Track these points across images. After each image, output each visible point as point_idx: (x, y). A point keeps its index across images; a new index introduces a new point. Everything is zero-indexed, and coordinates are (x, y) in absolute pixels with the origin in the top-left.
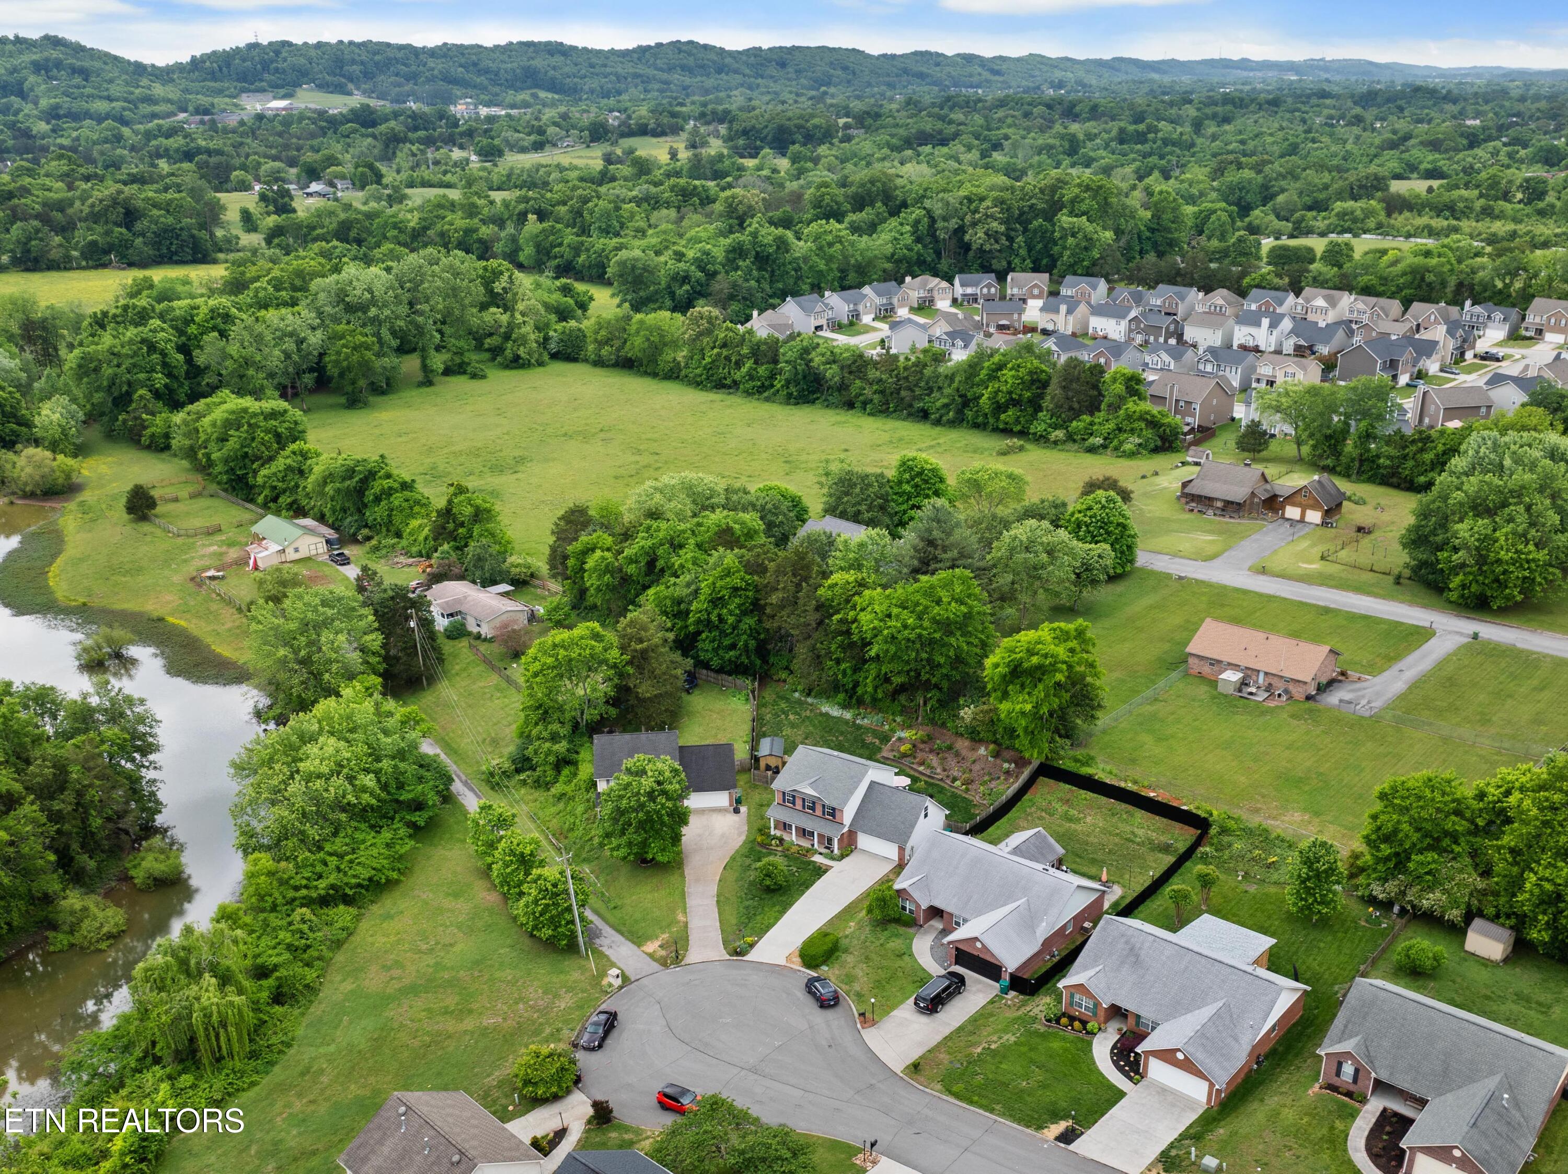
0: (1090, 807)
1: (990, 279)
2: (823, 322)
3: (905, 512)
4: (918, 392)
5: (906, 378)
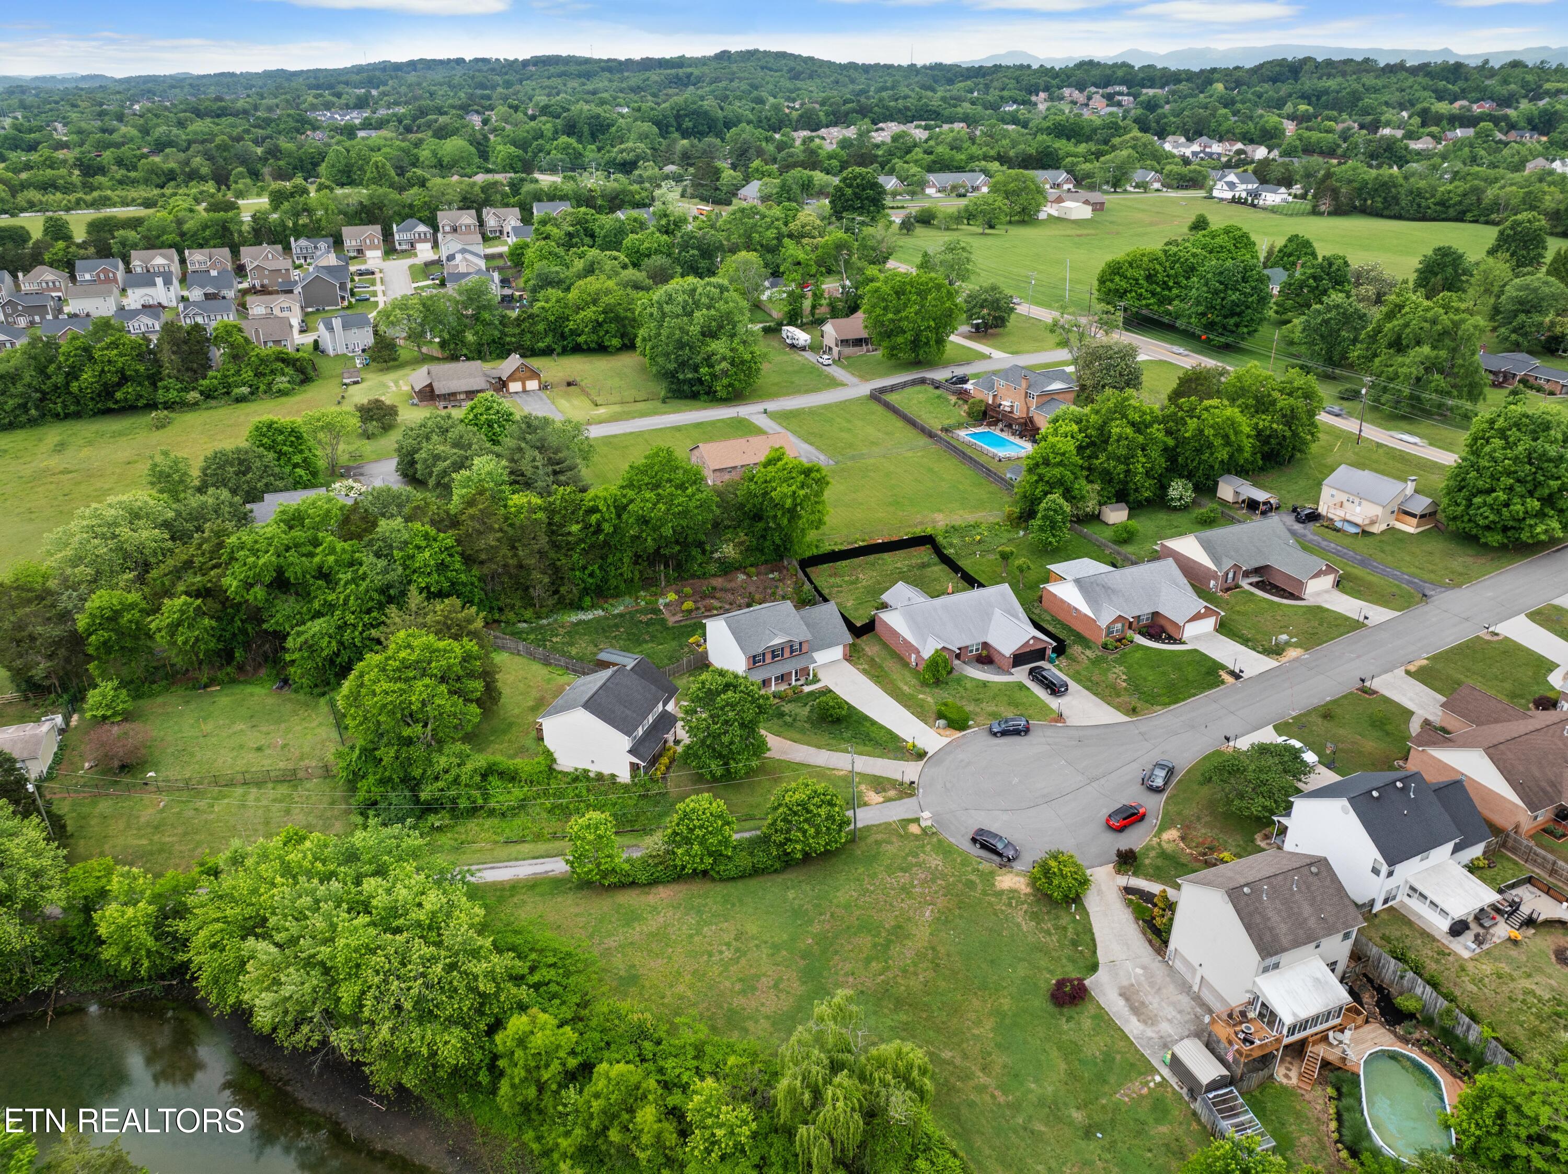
0: (854, 569)
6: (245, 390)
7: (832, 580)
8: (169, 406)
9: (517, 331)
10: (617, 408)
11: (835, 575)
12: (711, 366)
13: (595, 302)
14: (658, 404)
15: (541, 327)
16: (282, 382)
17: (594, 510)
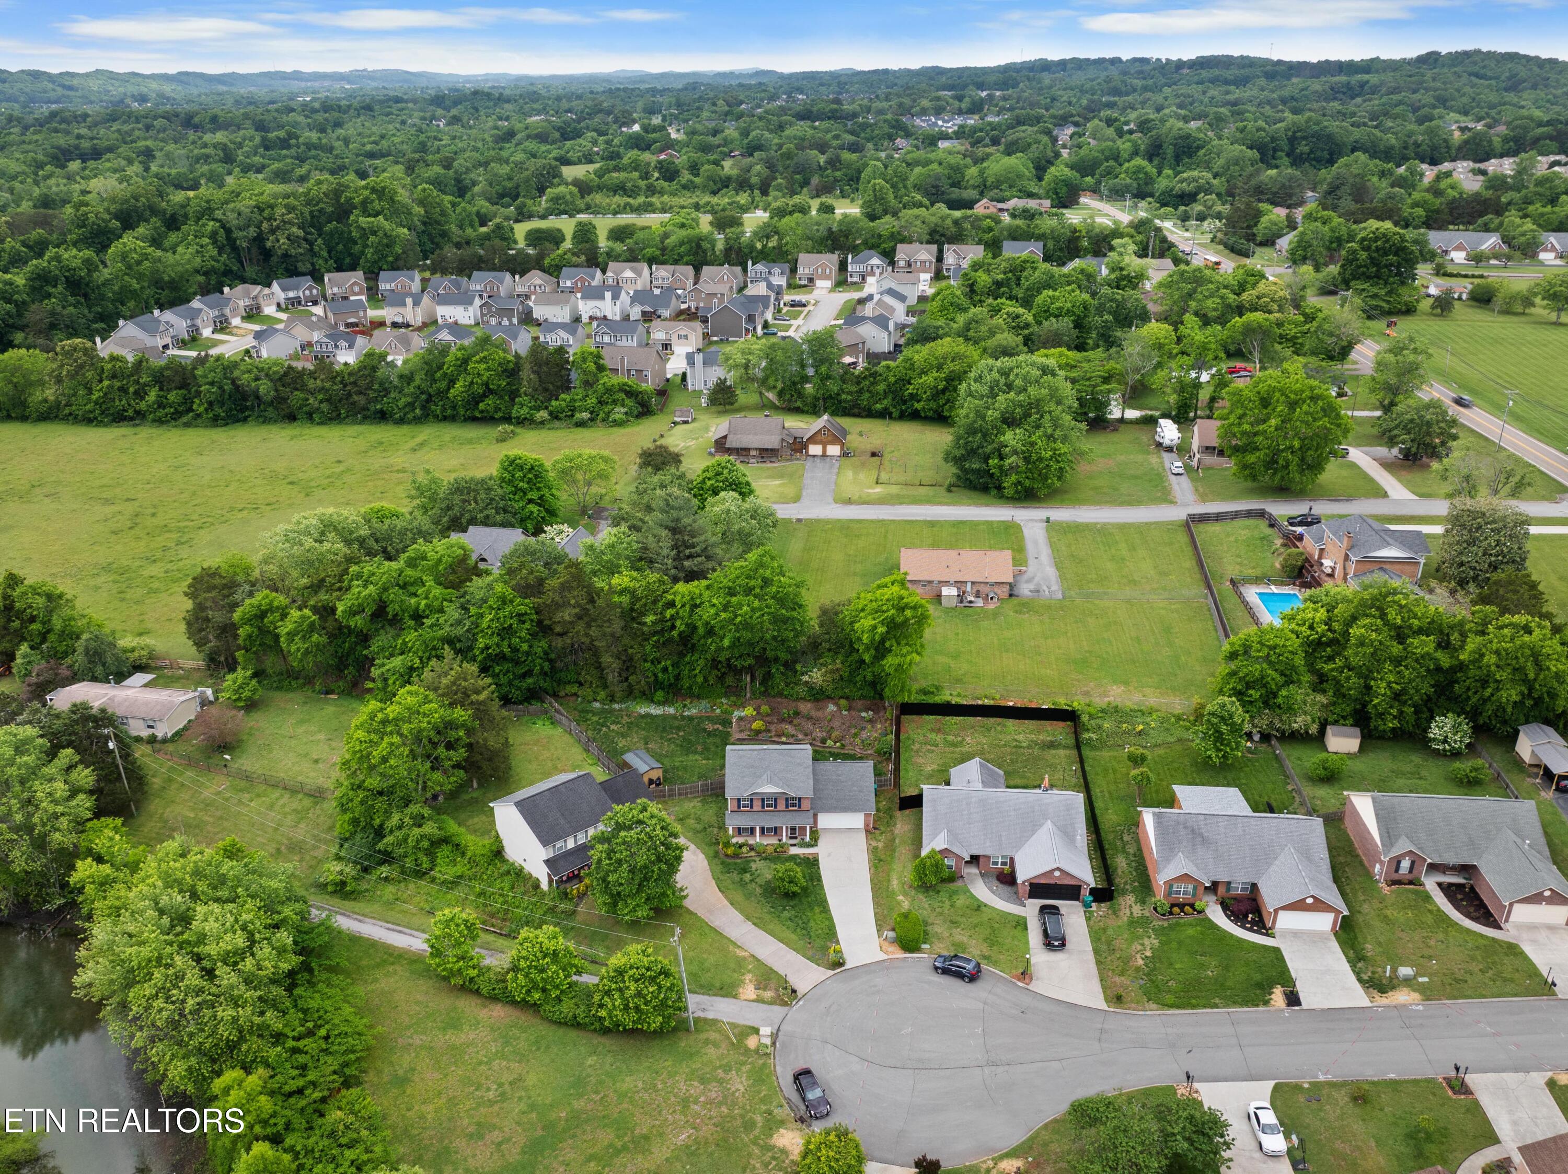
0: (964, 729)
1: (308, 281)
2: (168, 341)
3: (523, 508)
4: (372, 395)
5: (354, 383)
6: (585, 415)
7: (933, 736)
8: (521, 422)
9: (854, 388)
10: (894, 490)
11: (939, 731)
12: (1002, 458)
13: (939, 368)
14: (942, 491)
15: (881, 387)
16: (619, 412)
17: (672, 604)
